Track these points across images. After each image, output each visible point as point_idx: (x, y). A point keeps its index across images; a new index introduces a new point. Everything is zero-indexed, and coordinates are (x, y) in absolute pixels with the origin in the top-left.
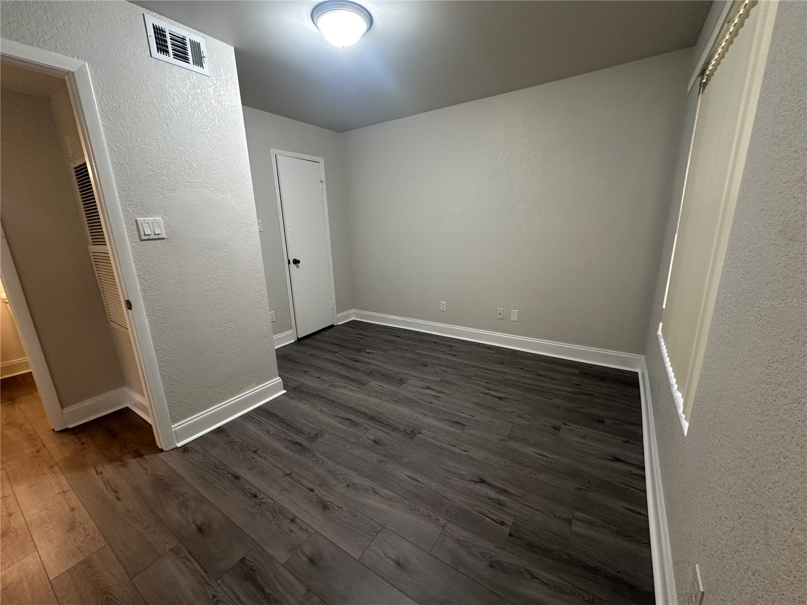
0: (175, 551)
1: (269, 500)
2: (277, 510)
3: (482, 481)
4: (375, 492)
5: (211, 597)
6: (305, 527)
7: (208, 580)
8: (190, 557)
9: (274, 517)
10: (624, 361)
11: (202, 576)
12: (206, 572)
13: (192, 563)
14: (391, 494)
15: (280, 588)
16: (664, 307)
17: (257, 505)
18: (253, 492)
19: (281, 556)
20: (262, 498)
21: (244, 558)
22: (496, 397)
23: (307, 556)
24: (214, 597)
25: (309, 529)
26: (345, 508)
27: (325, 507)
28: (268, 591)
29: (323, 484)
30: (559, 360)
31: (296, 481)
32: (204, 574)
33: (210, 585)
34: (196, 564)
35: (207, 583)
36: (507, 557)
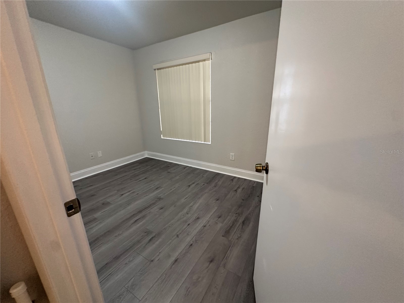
0: (225, 266)
1: (194, 239)
2: (200, 233)
3: (189, 186)
4: (192, 206)
5: (237, 240)
6: (207, 222)
7: (232, 244)
8: (226, 257)
9: (203, 233)
10: (142, 155)
11: (232, 247)
12: (230, 247)
13: (228, 254)
14: (192, 203)
15: (230, 222)
16: (161, 130)
17: (197, 242)
18: (188, 247)
19: (220, 225)
20: (193, 242)
21: (222, 236)
22: (144, 179)
23: (218, 219)
24: (237, 239)
25: (208, 220)
26: (198, 213)
27: (198, 218)
28: (231, 225)
29: (186, 222)
30: (126, 165)
31: (182, 231)
32: (231, 247)
33: (234, 242)
34: (228, 252)
35: (234, 244)
36: (213, 184)
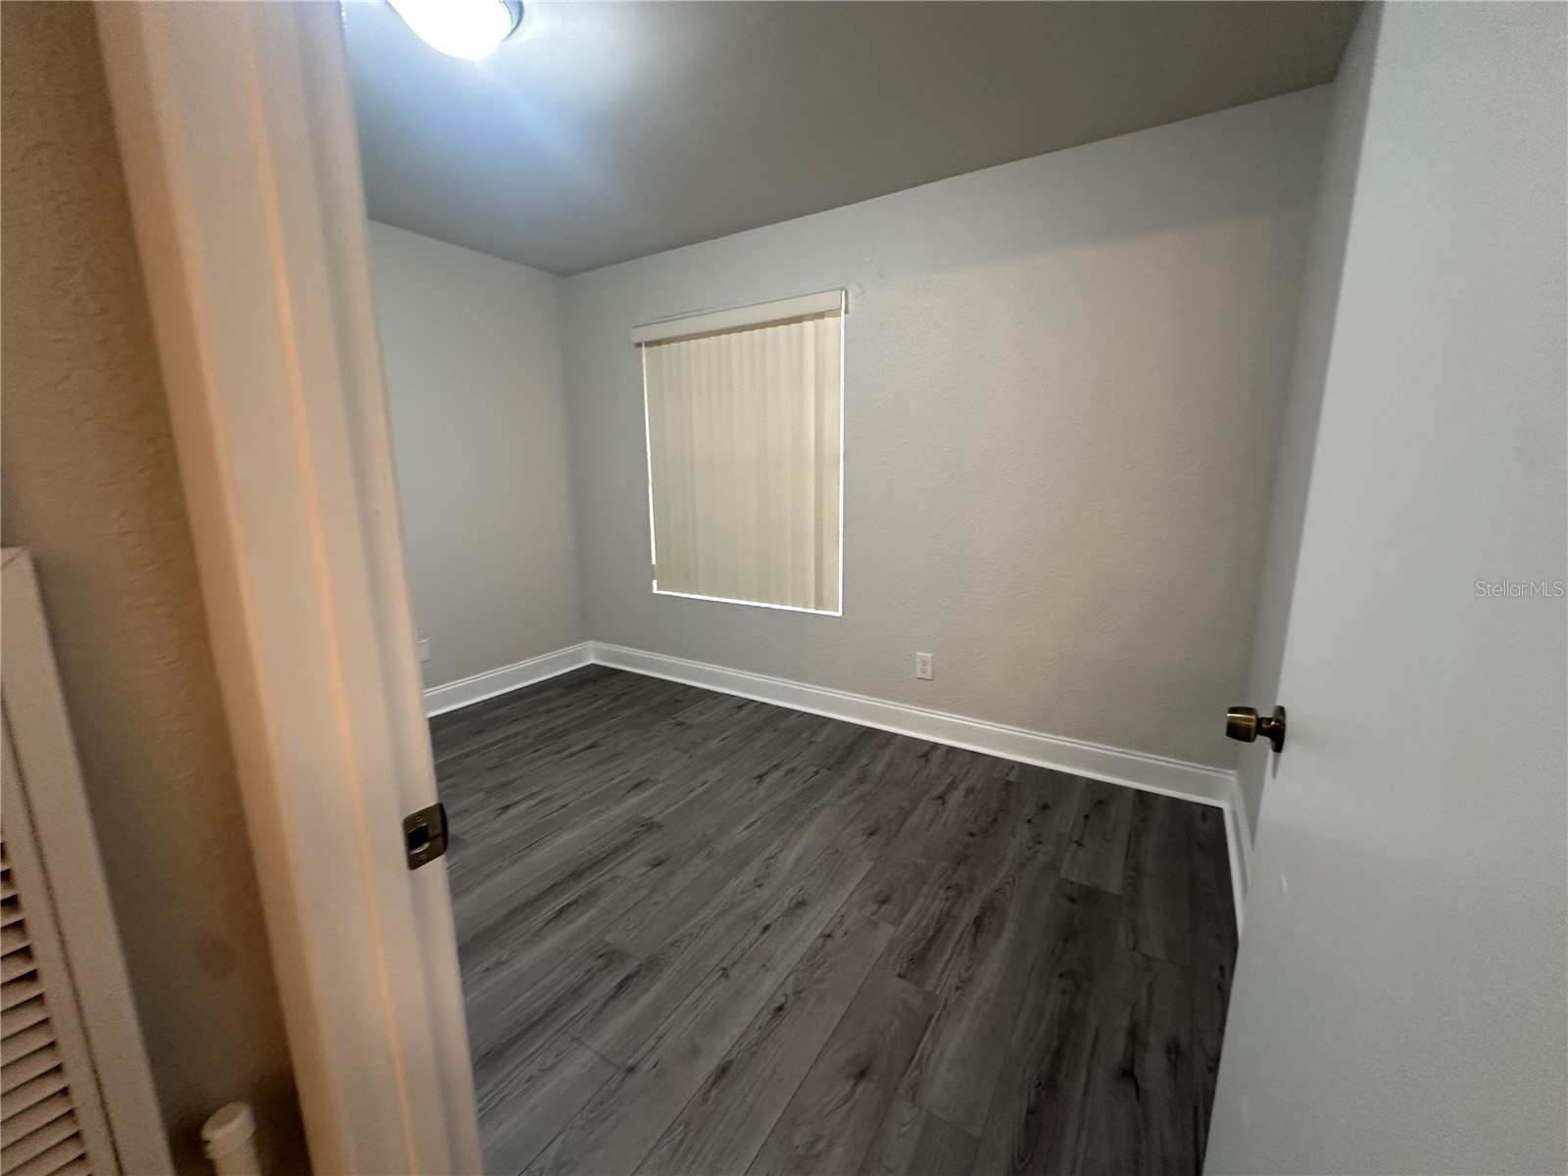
0: (914, 1094)
1: (789, 984)
2: (812, 962)
3: (760, 778)
4: (773, 857)
5: (959, 992)
6: (837, 919)
7: (940, 1008)
8: (917, 1059)
9: (823, 963)
10: (576, 658)
11: (938, 1021)
12: (931, 1019)
13: (925, 1048)
14: (776, 844)
15: (925, 922)
16: (654, 562)
17: (800, 998)
18: (769, 1017)
19: (886, 932)
20: (786, 995)
21: (899, 976)
22: (585, 749)
23: (879, 908)
24: (957, 988)
25: (841, 913)
26: (802, 883)
27: (801, 904)
29: (753, 916)
31: (743, 955)
32: (934, 1019)
33: (946, 1000)
34: (925, 1039)
35: (945, 1007)
36: (853, 773)
